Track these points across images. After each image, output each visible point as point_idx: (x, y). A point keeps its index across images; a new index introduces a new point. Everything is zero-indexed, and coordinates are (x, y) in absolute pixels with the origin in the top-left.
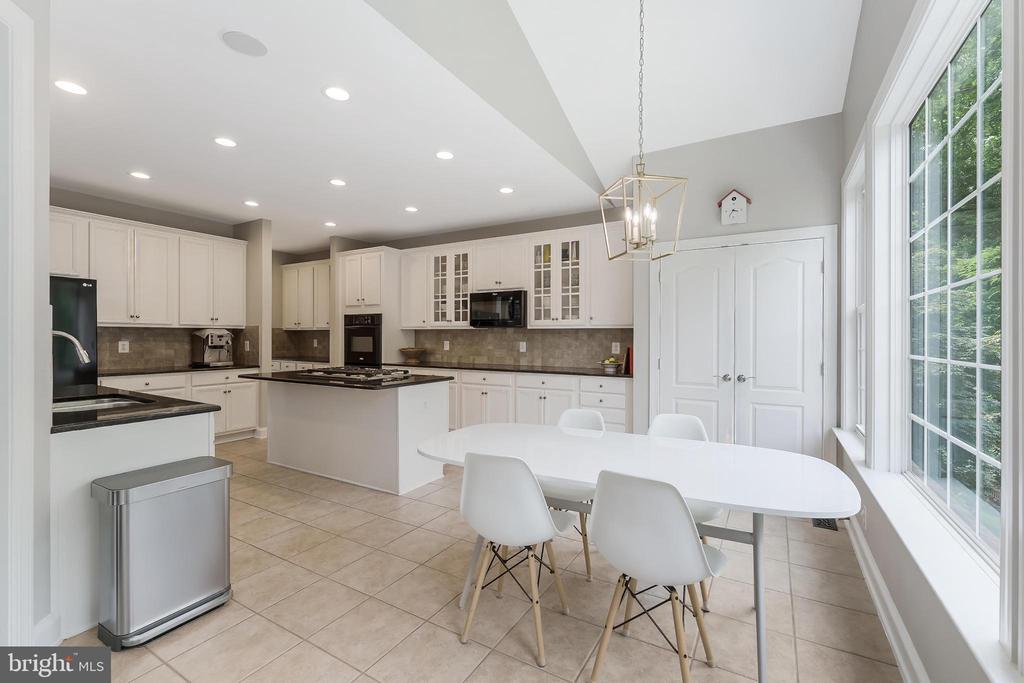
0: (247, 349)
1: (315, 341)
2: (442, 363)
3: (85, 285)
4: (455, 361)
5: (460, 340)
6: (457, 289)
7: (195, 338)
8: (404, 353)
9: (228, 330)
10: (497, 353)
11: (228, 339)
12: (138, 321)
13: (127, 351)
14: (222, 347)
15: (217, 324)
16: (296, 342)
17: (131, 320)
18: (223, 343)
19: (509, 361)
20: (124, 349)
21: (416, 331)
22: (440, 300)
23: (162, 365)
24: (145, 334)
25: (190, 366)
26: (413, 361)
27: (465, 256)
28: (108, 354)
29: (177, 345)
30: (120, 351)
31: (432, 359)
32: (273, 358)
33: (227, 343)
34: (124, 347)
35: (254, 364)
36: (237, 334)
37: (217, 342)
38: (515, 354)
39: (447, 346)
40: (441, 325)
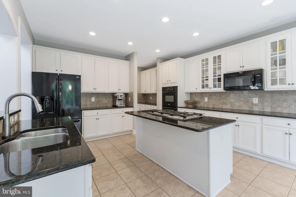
0: (130, 100)
1: (151, 97)
2: (204, 107)
3: (77, 77)
4: (211, 106)
5: (214, 97)
6: (215, 73)
7: (114, 96)
8: (186, 102)
9: (123, 93)
10: (237, 104)
11: (123, 97)
12: (96, 90)
13: (94, 101)
14: (121, 100)
15: (120, 91)
16: (145, 98)
17: (94, 90)
18: (122, 98)
19: (246, 108)
20: (93, 100)
21: (191, 93)
22: (205, 79)
23: (104, 106)
24: (99, 95)
25: (112, 106)
26: (191, 106)
27: (219, 57)
28: (89, 102)
29: (108, 99)
30: (92, 101)
31: (199, 105)
32: (138, 103)
33: (123, 98)
34: (93, 99)
35: (132, 106)
36: (126, 95)
37: (120, 98)
38: (250, 104)
39: (206, 99)
40: (206, 90)
